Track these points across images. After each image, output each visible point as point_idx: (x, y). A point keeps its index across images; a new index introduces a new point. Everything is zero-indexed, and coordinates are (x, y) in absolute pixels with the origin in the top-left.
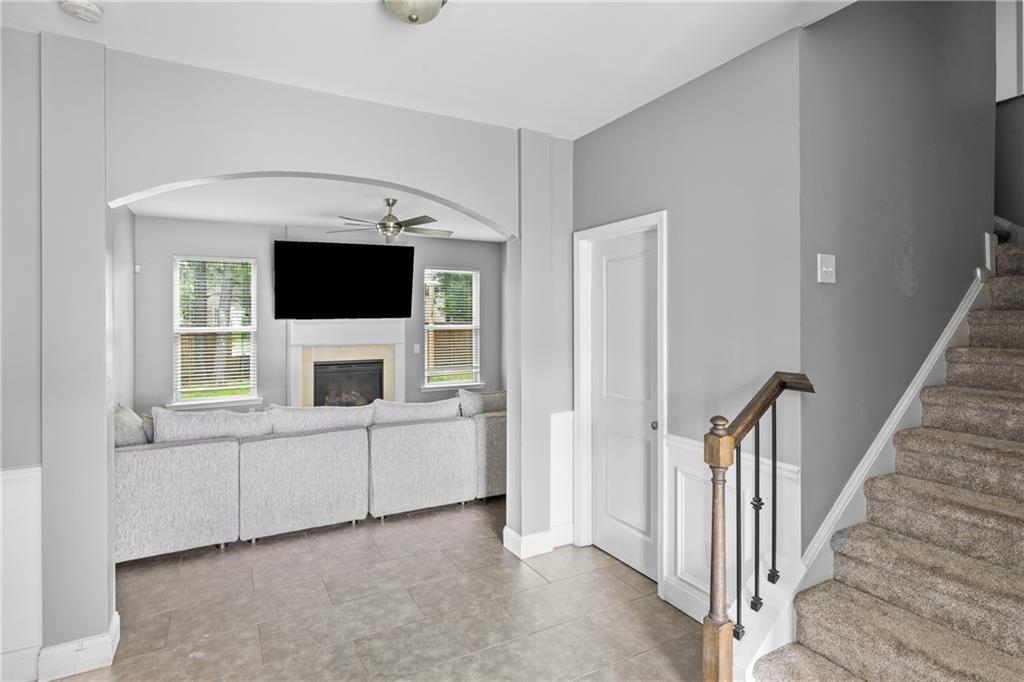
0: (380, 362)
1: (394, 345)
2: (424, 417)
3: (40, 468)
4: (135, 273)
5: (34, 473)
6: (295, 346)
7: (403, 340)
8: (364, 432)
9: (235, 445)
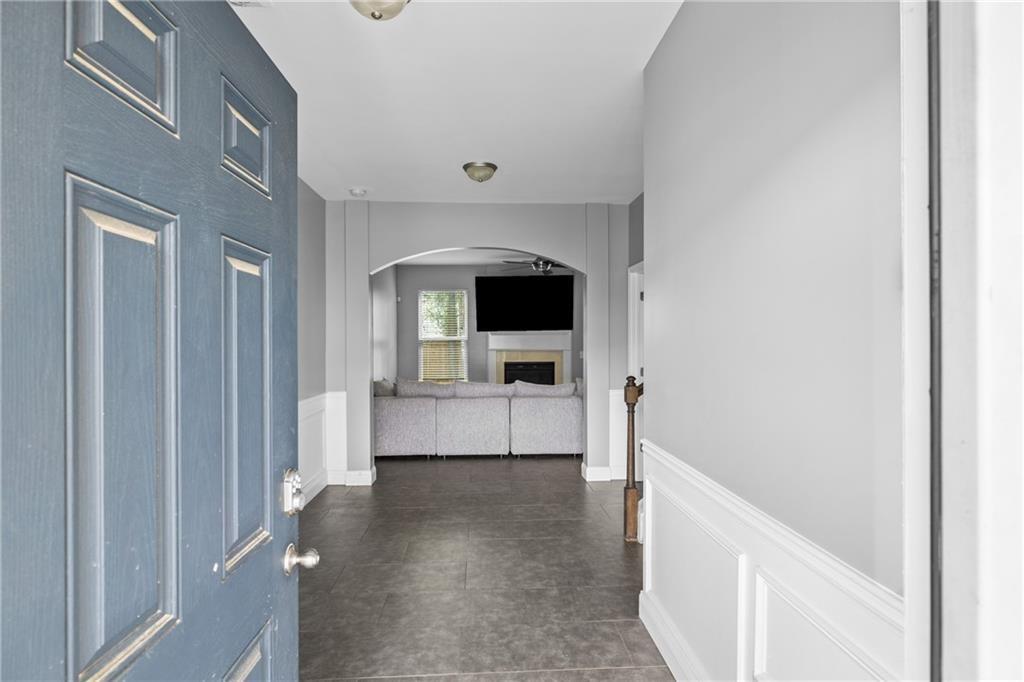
0: (553, 364)
1: (562, 351)
2: (549, 394)
3: (345, 393)
4: (397, 302)
5: (343, 394)
6: (492, 350)
7: (569, 348)
8: (507, 400)
9: (434, 400)
